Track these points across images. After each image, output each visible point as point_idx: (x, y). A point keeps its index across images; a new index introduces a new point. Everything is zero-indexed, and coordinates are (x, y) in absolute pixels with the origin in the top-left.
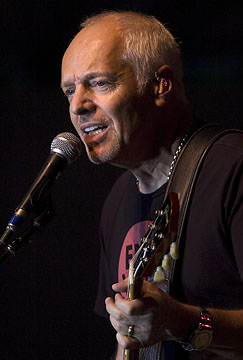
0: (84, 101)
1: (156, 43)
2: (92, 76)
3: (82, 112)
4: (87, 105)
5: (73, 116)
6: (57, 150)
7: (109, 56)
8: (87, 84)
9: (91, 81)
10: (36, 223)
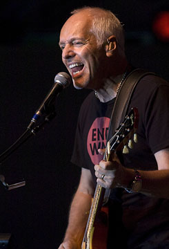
0: (69, 52)
1: (109, 24)
2: (74, 39)
3: (68, 57)
4: (70, 54)
5: (64, 60)
6: (58, 81)
7: (83, 29)
8: (71, 43)
9: (73, 42)
10: (46, 119)
